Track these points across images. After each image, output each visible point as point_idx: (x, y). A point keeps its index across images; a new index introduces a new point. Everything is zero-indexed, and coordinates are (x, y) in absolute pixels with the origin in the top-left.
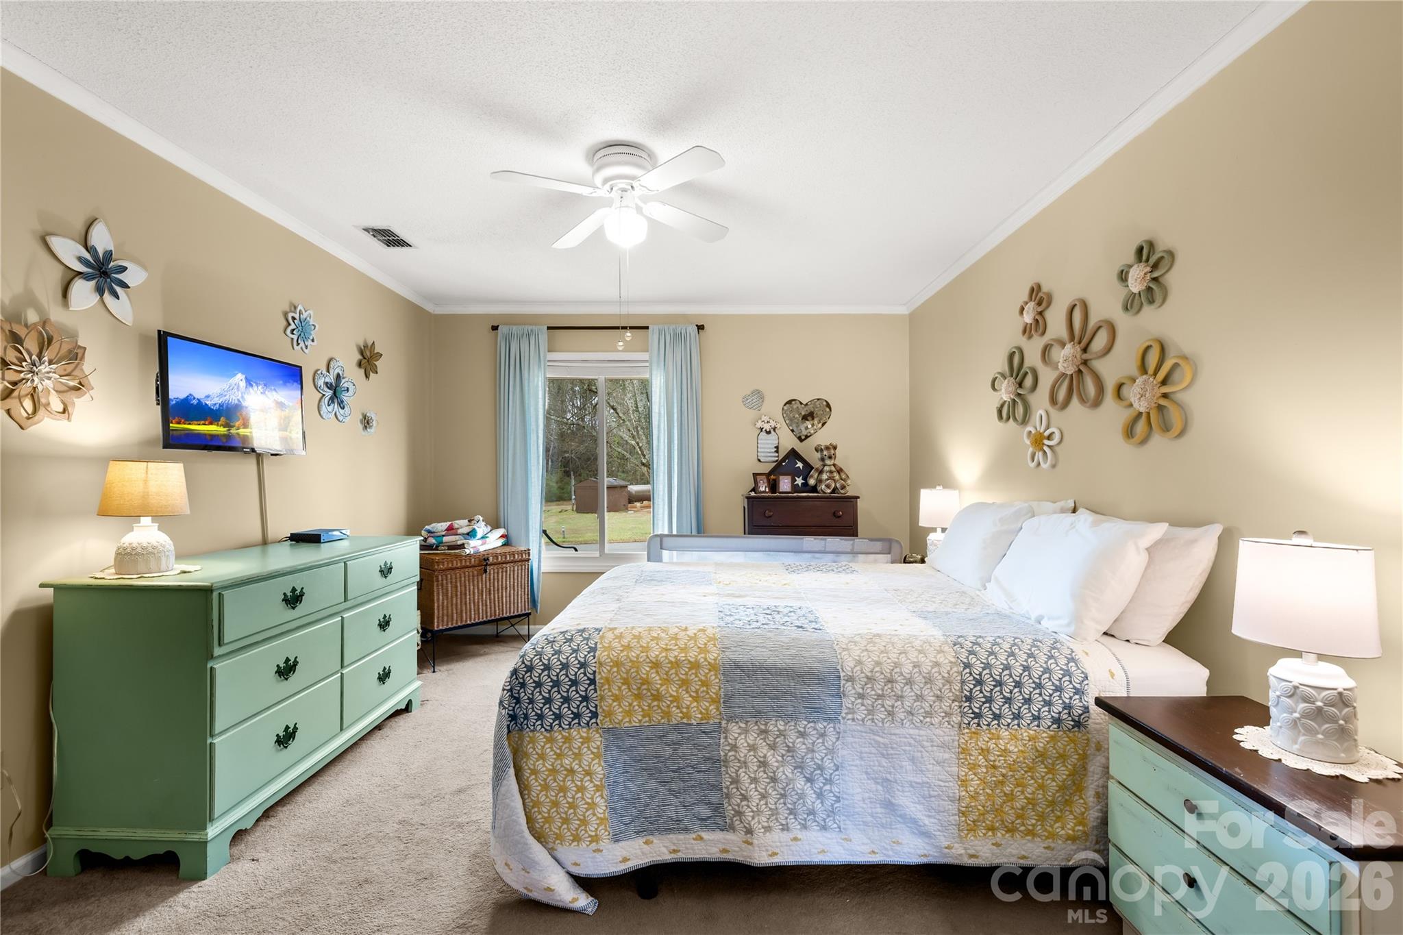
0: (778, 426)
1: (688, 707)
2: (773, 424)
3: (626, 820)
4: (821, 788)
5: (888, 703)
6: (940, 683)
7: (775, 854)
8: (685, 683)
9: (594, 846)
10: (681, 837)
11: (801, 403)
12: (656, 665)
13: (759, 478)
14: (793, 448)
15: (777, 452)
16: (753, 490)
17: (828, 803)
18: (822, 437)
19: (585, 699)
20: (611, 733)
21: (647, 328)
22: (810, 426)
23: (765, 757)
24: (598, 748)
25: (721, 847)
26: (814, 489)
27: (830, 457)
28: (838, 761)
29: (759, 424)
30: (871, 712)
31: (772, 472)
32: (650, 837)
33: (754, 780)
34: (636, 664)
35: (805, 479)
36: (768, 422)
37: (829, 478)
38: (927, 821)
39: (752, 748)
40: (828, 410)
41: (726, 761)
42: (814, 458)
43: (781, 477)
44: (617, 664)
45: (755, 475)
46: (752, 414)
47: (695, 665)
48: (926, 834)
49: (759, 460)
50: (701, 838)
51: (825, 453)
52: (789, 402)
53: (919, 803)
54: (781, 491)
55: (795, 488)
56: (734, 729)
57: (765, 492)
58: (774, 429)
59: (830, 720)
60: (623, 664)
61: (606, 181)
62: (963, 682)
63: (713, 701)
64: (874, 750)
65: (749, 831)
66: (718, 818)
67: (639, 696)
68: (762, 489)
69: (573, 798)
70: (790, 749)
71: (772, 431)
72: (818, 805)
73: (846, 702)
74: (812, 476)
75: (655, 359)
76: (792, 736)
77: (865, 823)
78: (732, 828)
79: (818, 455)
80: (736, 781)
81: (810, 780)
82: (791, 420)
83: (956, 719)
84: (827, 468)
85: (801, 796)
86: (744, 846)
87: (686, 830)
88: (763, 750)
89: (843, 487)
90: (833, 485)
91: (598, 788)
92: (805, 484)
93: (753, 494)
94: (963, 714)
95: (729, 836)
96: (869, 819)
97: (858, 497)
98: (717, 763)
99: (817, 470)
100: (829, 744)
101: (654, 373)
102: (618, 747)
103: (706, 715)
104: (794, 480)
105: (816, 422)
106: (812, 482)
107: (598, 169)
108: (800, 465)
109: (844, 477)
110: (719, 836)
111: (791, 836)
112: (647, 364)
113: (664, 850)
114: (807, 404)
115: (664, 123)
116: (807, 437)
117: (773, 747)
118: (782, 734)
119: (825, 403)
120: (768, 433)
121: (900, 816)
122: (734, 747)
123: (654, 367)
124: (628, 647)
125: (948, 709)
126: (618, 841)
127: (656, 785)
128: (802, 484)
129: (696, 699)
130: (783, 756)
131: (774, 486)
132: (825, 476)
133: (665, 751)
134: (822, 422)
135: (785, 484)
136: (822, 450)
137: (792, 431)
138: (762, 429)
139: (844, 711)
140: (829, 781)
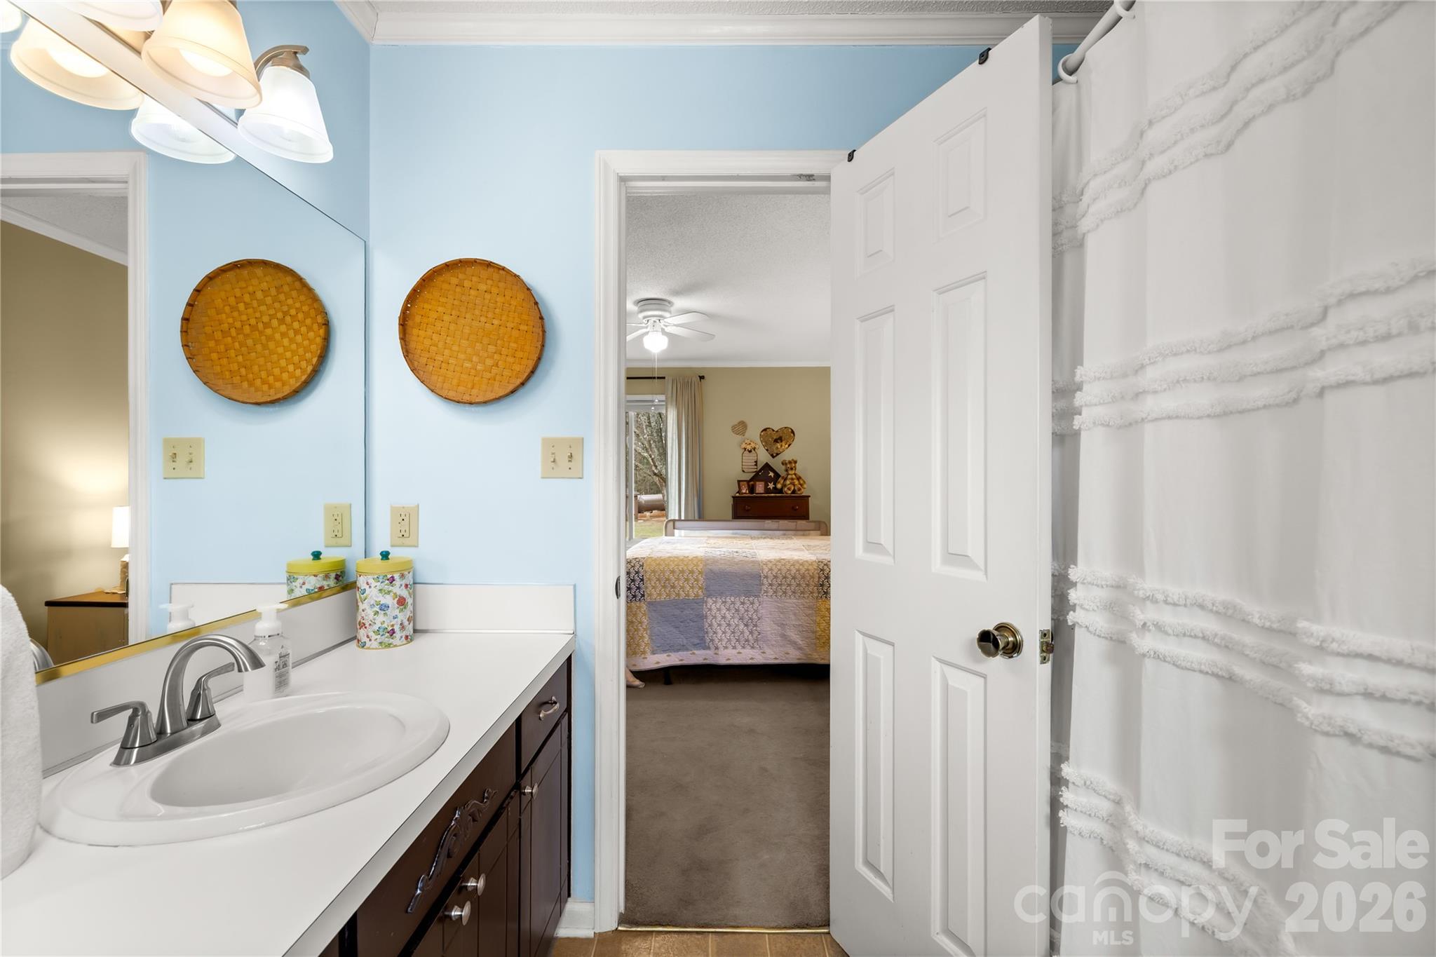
0: (757, 447)
1: (688, 591)
2: (753, 445)
3: (659, 645)
4: (751, 629)
5: (784, 588)
6: (808, 578)
7: (729, 659)
8: (687, 580)
9: (643, 656)
10: (685, 653)
11: (773, 431)
12: (673, 572)
13: (741, 483)
14: (767, 463)
15: (756, 465)
16: (738, 492)
17: (755, 636)
18: (788, 455)
19: (638, 588)
20: (650, 604)
21: (664, 378)
22: (779, 447)
23: (725, 614)
24: (645, 611)
25: (704, 657)
26: (781, 491)
27: (792, 469)
28: (759, 615)
29: (744, 446)
30: (775, 592)
31: (752, 479)
32: (670, 654)
33: (719, 625)
34: (663, 572)
35: (774, 484)
36: (750, 444)
37: (791, 483)
38: (801, 642)
39: (719, 610)
40: (792, 435)
41: (706, 616)
42: (781, 470)
43: (757, 483)
44: (654, 572)
45: (739, 481)
46: (739, 438)
47: (692, 572)
48: (800, 649)
49: (743, 471)
50: (694, 653)
51: (788, 466)
52: (765, 430)
53: (798, 635)
54: (757, 492)
55: (767, 490)
56: (710, 601)
57: (745, 493)
58: (754, 449)
59: (756, 596)
60: (657, 571)
61: (644, 317)
62: (819, 578)
63: (700, 588)
64: (777, 610)
65: (717, 648)
66: (703, 645)
67: (664, 587)
68: (744, 491)
69: (633, 634)
70: (737, 610)
71: (753, 450)
72: (750, 637)
73: (764, 588)
74: (779, 482)
75: (670, 400)
76: (738, 604)
77: (772, 645)
78: (709, 648)
79: (784, 467)
80: (711, 625)
81: (746, 625)
82: (766, 442)
83: (815, 595)
84: (789, 476)
85: (742, 633)
86: (715, 656)
87: (687, 650)
88: (724, 611)
89: (799, 490)
90: (793, 488)
91: (645, 630)
92: (775, 488)
93: (738, 495)
94: (819, 593)
95: (708, 652)
96: (774, 643)
97: (809, 496)
98: (703, 617)
99: (783, 478)
100: (755, 607)
101: (669, 410)
102: (655, 611)
103: (697, 595)
104: (766, 485)
105: (783, 444)
106: (779, 486)
107: (641, 312)
108: (771, 474)
109: (802, 482)
110: (702, 652)
111: (737, 651)
112: (664, 403)
113: (677, 659)
114: (777, 431)
115: (678, 293)
116: (777, 454)
117: (728, 610)
118: (733, 603)
119: (790, 430)
120: (750, 451)
121: (789, 641)
122: (710, 610)
123: (669, 406)
124: (659, 564)
125: (811, 590)
126: (654, 654)
127: (672, 629)
128: (773, 488)
129: (692, 588)
130: (733, 614)
131: (752, 489)
132: (788, 482)
133: (677, 612)
134: (788, 443)
135: (760, 488)
136: (786, 464)
137: (767, 450)
138: (745, 449)
139: (763, 592)
140: (756, 626)
